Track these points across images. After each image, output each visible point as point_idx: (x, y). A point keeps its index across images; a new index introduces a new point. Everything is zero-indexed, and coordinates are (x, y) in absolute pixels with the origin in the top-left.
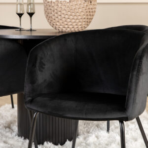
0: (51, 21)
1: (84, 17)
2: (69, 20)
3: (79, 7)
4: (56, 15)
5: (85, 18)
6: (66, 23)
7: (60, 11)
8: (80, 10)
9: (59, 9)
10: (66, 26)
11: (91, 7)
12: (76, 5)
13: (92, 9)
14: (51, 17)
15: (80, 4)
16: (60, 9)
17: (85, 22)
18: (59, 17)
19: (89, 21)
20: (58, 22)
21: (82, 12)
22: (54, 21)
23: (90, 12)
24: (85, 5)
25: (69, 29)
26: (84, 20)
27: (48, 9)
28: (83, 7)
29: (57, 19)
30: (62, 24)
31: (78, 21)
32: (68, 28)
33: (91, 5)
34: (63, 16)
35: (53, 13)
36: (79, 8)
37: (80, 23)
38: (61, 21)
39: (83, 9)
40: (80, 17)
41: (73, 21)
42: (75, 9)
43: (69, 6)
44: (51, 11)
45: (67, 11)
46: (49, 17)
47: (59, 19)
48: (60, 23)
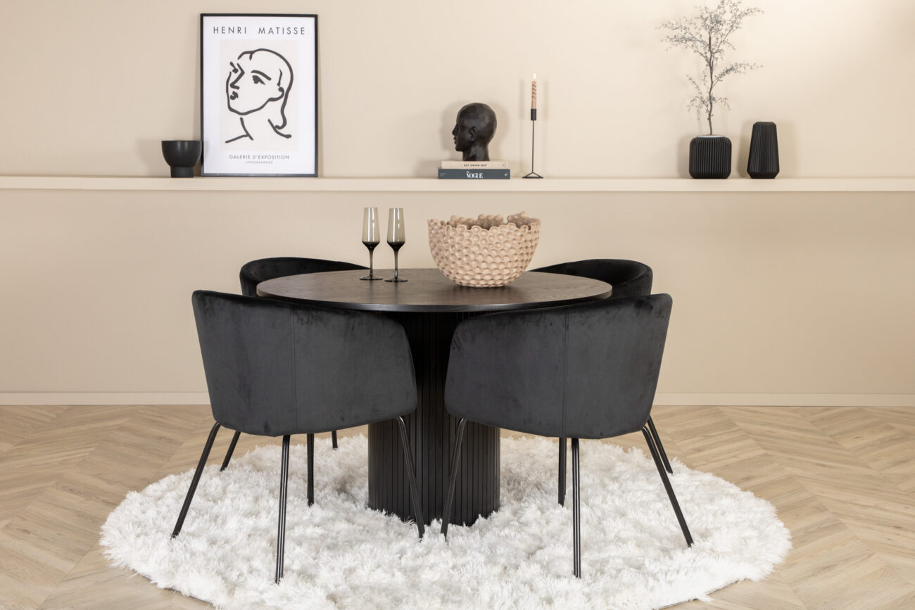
0: (446, 265)
2: (484, 265)
3: (505, 239)
4: (457, 254)
6: (478, 270)
7: (466, 248)
8: (509, 245)
9: (465, 243)
10: (478, 277)
11: (529, 237)
12: (500, 234)
13: (531, 241)
14: (447, 258)
15: (508, 233)
16: (467, 242)
18: (465, 259)
20: (462, 268)
21: (512, 248)
22: (452, 266)
23: (527, 247)
24: (519, 234)
25: (482, 283)
26: (516, 264)
27: (439, 241)
28: (514, 239)
29: (459, 263)
30: (469, 273)
31: (502, 266)
32: (482, 280)
33: (529, 233)
34: (472, 257)
35: (450, 249)
36: (506, 242)
37: (507, 271)
38: (467, 267)
39: (515, 242)
40: (506, 260)
41: (494, 266)
42: (497, 243)
43: (487, 238)
44: (447, 247)
45: (482, 247)
46: (442, 258)
47: (463, 263)
48: (465, 271)
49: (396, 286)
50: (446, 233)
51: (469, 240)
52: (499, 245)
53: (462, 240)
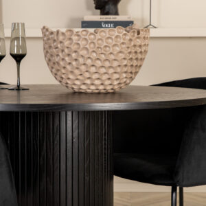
0: (58, 70)
1: (125, 62)
2: (93, 70)
3: (114, 43)
4: (67, 58)
5: (126, 66)
6: (87, 75)
7: (75, 52)
8: (118, 49)
9: (74, 47)
10: (88, 82)
11: (139, 42)
12: (108, 38)
13: (140, 46)
14: (58, 63)
15: (117, 37)
16: (76, 46)
17: (126, 72)
18: (74, 63)
19: (133, 71)
20: (72, 72)
21: (121, 52)
22: (63, 71)
23: (136, 52)
24: (128, 38)
25: (93, 87)
26: (125, 69)
27: (50, 47)
28: (123, 43)
29: (69, 67)
30: (79, 77)
31: (111, 71)
32: (93, 84)
33: (138, 38)
34: (81, 60)
35: (60, 54)
36: (115, 45)
37: (116, 76)
38: (77, 72)
39: (124, 46)
40: (115, 64)
41: (103, 70)
42: (106, 46)
43: (95, 41)
44: (57, 52)
45: (90, 50)
46: (54, 63)
47: (73, 67)
48: (75, 76)
49: (19, 93)
50: (56, 38)
51: (78, 44)
52: (108, 49)
53: (71, 44)
